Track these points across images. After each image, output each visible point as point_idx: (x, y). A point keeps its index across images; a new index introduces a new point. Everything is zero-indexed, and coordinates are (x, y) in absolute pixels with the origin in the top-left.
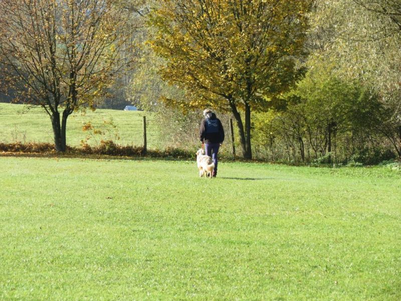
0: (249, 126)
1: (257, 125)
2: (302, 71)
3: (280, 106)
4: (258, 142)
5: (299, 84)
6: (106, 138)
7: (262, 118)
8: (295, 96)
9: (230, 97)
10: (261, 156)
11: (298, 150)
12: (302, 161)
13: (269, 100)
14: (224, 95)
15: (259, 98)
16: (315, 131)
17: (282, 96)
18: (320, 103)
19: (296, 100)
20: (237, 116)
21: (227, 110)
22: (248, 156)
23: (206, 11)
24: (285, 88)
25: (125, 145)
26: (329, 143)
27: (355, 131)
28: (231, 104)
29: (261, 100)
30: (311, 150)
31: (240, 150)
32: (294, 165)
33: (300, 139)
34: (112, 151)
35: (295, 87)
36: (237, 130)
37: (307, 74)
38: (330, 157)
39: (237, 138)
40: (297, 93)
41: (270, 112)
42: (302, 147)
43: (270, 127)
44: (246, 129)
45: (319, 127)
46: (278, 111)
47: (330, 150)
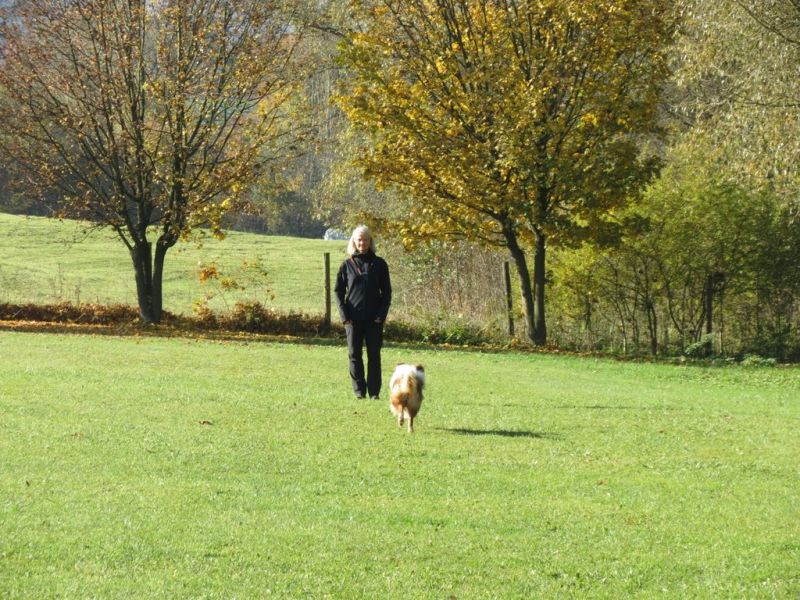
0: (542, 277)
1: (559, 274)
2: (653, 166)
3: (606, 237)
4: (562, 311)
5: (649, 192)
6: (248, 298)
7: (569, 262)
8: (638, 217)
9: (502, 217)
10: (567, 338)
11: (643, 328)
12: (656, 352)
13: (583, 223)
14: (491, 213)
15: (563, 221)
16: (682, 292)
17: (612, 216)
18: (690, 231)
19: (639, 225)
20: (519, 255)
21: (496, 244)
22: (540, 338)
23: (458, 39)
24: (617, 199)
25: (287, 313)
26: (707, 313)
27: (764, 293)
28: (506, 233)
29: (568, 223)
30: (671, 330)
31: (523, 326)
32: (628, 359)
33: (649, 306)
34: (258, 324)
35: (639, 200)
36: (519, 282)
37: (664, 173)
38: (708, 345)
39: (521, 304)
40: (642, 211)
41: (587, 248)
42: (653, 323)
43: (588, 280)
44: (537, 284)
45: (688, 282)
46: (602, 247)
47: (709, 330)
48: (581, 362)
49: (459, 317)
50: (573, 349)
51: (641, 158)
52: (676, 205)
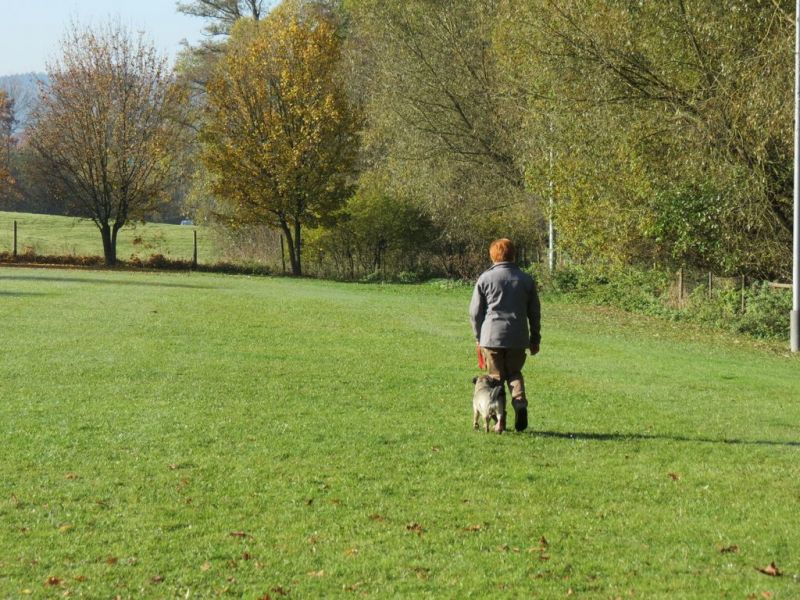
0: (299, 243)
1: (307, 241)
2: (352, 190)
3: (329, 223)
4: (307, 259)
5: (349, 202)
6: (156, 252)
7: (313, 235)
8: (345, 214)
9: (280, 213)
10: (310, 273)
11: (347, 266)
12: (351, 278)
13: (318, 216)
14: (274, 211)
15: (309, 215)
16: (365, 248)
17: (336, 213)
18: (369, 220)
19: (346, 217)
20: (288, 232)
21: (277, 226)
22: (297, 272)
23: (258, 128)
24: (337, 208)
25: (176, 260)
26: (378, 260)
27: (405, 249)
28: (281, 221)
29: (311, 216)
30: (361, 267)
31: (289, 265)
32: (342, 281)
33: (350, 256)
34: (160, 264)
35: (345, 205)
36: (286, 247)
37: (358, 192)
38: (379, 274)
39: (287, 254)
40: (347, 210)
41: (320, 229)
42: (352, 264)
43: (320, 242)
44: (296, 245)
45: (369, 244)
46: (328, 228)
47: (379, 268)
48: (319, 282)
49: (260, 261)
50: (313, 276)
51: (347, 185)
52: (363, 206)
